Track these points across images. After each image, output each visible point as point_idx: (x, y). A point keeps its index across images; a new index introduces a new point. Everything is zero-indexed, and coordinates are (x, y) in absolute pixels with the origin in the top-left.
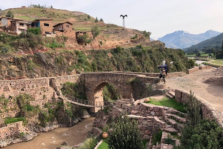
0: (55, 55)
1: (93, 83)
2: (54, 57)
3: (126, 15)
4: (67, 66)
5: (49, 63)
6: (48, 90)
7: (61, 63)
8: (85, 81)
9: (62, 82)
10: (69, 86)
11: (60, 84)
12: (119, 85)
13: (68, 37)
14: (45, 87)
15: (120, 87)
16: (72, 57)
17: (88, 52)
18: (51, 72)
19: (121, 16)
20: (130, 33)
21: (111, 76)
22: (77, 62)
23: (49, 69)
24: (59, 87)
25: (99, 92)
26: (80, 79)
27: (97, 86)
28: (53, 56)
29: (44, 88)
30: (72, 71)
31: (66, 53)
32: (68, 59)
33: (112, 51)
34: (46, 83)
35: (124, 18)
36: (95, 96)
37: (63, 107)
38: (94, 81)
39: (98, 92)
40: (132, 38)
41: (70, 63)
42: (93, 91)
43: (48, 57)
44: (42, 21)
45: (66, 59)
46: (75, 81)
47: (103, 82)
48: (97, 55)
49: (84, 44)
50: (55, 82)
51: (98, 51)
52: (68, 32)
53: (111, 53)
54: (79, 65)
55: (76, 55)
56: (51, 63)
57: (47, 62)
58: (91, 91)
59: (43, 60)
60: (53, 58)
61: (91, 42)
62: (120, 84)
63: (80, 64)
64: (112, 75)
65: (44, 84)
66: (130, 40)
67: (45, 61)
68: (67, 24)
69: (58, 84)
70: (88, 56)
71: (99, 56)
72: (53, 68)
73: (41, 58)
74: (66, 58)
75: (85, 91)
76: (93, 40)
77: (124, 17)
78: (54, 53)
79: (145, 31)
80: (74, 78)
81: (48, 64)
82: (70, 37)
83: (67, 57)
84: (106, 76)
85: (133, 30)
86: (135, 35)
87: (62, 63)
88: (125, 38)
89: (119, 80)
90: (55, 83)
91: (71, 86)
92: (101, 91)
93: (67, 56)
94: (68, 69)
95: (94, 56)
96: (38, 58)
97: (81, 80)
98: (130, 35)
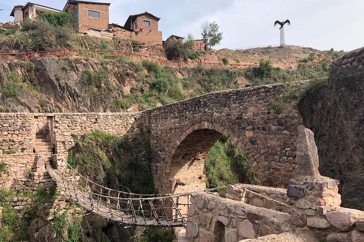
0: (84, 65)
1: (169, 135)
2: (80, 69)
3: (288, 21)
4: (115, 94)
5: (62, 82)
6: (23, 150)
7: (99, 87)
8: (149, 132)
9: (78, 131)
10: (97, 141)
11: (72, 135)
12: (249, 134)
13: (144, 44)
14: (15, 138)
15: (253, 142)
16: (135, 75)
17: (183, 72)
18: (67, 107)
19: (276, 23)
20: (295, 52)
21: (219, 102)
22: (147, 89)
23: (63, 98)
24: (63, 142)
25: (192, 167)
26: (140, 126)
27: (178, 143)
28: (78, 65)
29: (13, 141)
30: (127, 108)
31: (118, 64)
32: (121, 78)
33: (248, 73)
34: (23, 127)
35: (282, 27)
36: (175, 177)
37: (45, 208)
38: (171, 129)
39: (187, 165)
40: (300, 61)
41: (127, 90)
42: (169, 161)
43: (64, 69)
44: (83, 5)
45: (116, 77)
46: (124, 132)
47: (196, 127)
48: (207, 79)
49: (182, 59)
50: (56, 127)
51: (212, 71)
52: (145, 31)
53: (247, 77)
54: (150, 96)
55: (148, 72)
56: (69, 84)
57: (58, 80)
58: (164, 160)
59: (49, 74)
60: (78, 70)
61: (200, 57)
62: (254, 129)
63: (155, 92)
64: (223, 100)
65: (17, 132)
66: (296, 65)
67: (53, 78)
68: (146, 19)
69: (64, 134)
70: (184, 79)
71: (212, 82)
72: (73, 95)
73: (45, 70)
74: (116, 75)
75: (150, 160)
76: (204, 53)
77: (282, 24)
78: (83, 61)
79: (332, 50)
80: (119, 121)
81: (59, 85)
82: (149, 43)
83: (119, 72)
84: (205, 105)
85: (304, 48)
86: (307, 55)
87: (103, 85)
88: (284, 61)
89: (250, 114)
90: (56, 130)
91: (105, 143)
92: (196, 162)
93: (121, 70)
94: (117, 103)
95: (199, 82)
96: (37, 70)
97: (142, 130)
98: (297, 55)
